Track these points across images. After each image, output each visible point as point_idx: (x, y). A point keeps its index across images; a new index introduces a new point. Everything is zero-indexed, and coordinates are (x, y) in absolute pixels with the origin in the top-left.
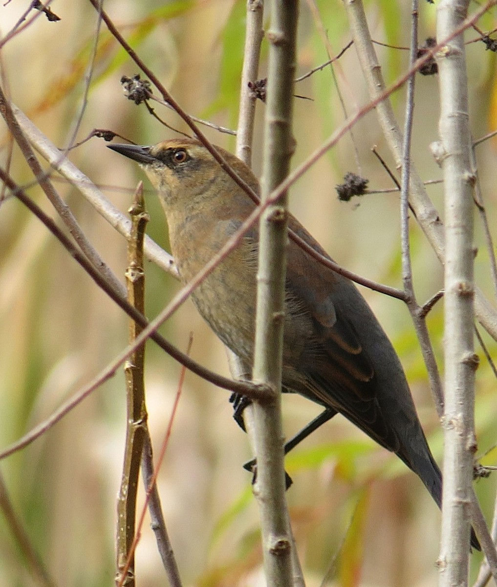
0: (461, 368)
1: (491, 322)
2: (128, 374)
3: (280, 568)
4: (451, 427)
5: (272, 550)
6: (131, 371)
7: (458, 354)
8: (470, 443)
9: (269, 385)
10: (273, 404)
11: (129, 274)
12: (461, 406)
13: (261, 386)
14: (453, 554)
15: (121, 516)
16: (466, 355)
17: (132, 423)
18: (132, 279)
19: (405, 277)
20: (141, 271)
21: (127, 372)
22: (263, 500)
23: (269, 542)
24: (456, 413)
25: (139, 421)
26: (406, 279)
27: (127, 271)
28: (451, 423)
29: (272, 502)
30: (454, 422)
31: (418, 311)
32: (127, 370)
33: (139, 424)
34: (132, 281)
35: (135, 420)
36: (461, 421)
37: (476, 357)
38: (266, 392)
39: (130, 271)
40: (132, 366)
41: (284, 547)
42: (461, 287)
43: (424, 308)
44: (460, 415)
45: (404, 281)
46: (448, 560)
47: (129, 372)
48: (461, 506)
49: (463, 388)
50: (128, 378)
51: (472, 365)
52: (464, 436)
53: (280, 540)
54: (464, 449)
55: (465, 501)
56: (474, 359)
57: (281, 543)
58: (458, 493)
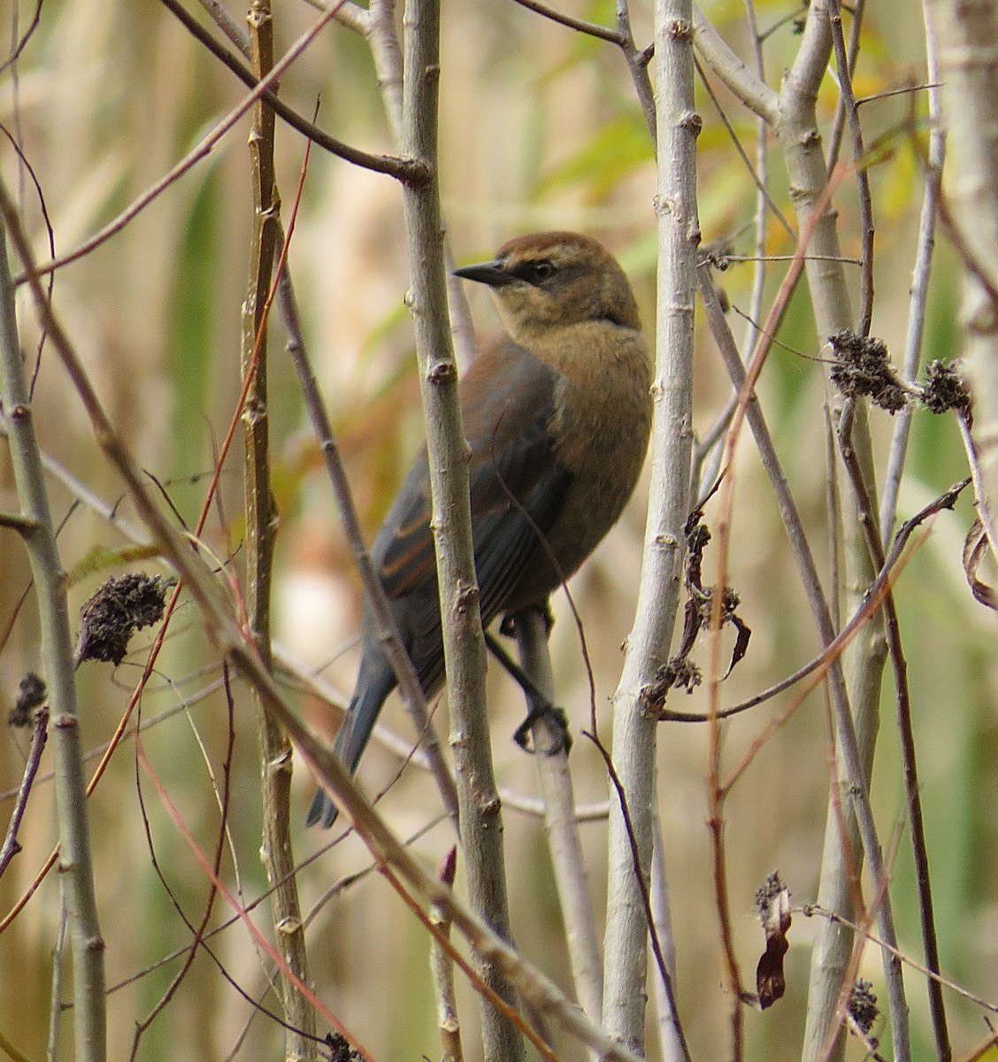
0: (678, 133)
1: (727, 68)
2: (253, 149)
3: (443, 400)
4: (667, 210)
5: (430, 377)
6: (257, 145)
7: (674, 115)
8: (690, 233)
9: (422, 161)
10: (428, 187)
11: (251, 18)
12: (678, 184)
13: (412, 162)
14: (672, 378)
15: (249, 334)
16: (684, 116)
17: (259, 213)
18: (256, 24)
19: (619, 13)
20: (268, 13)
21: (252, 146)
22: (418, 312)
23: (428, 367)
24: (672, 193)
25: (269, 210)
26: (620, 15)
27: (249, 13)
28: (666, 206)
29: (430, 315)
30: (670, 204)
31: (637, 58)
32: (252, 142)
33: (269, 213)
34: (256, 26)
35: (263, 210)
36: (679, 203)
37: (697, 119)
38: (418, 170)
39: (254, 14)
40: (259, 137)
41: (447, 373)
42: (675, 26)
43: (645, 53)
44: (677, 195)
45: (619, 18)
46: (666, 385)
47: (255, 146)
48: (681, 314)
49: (681, 159)
50: (253, 153)
51: (692, 129)
52: (684, 222)
53: (441, 364)
54: (684, 239)
55: (686, 308)
56: (695, 121)
57: (443, 368)
58: (677, 298)
